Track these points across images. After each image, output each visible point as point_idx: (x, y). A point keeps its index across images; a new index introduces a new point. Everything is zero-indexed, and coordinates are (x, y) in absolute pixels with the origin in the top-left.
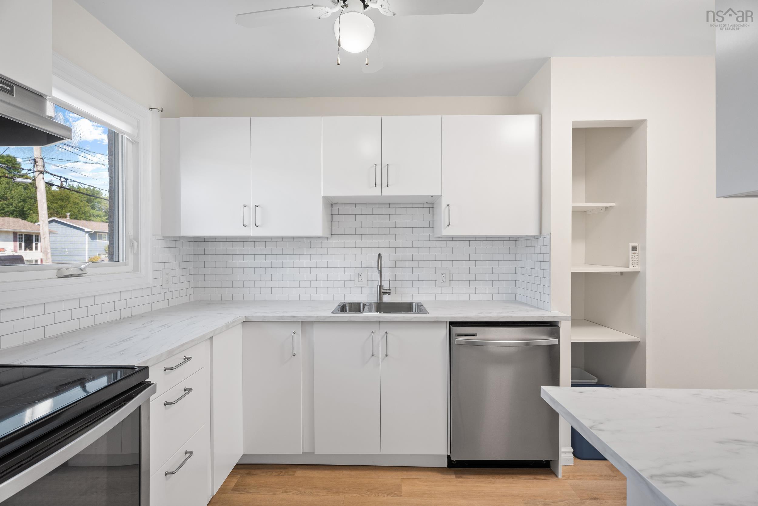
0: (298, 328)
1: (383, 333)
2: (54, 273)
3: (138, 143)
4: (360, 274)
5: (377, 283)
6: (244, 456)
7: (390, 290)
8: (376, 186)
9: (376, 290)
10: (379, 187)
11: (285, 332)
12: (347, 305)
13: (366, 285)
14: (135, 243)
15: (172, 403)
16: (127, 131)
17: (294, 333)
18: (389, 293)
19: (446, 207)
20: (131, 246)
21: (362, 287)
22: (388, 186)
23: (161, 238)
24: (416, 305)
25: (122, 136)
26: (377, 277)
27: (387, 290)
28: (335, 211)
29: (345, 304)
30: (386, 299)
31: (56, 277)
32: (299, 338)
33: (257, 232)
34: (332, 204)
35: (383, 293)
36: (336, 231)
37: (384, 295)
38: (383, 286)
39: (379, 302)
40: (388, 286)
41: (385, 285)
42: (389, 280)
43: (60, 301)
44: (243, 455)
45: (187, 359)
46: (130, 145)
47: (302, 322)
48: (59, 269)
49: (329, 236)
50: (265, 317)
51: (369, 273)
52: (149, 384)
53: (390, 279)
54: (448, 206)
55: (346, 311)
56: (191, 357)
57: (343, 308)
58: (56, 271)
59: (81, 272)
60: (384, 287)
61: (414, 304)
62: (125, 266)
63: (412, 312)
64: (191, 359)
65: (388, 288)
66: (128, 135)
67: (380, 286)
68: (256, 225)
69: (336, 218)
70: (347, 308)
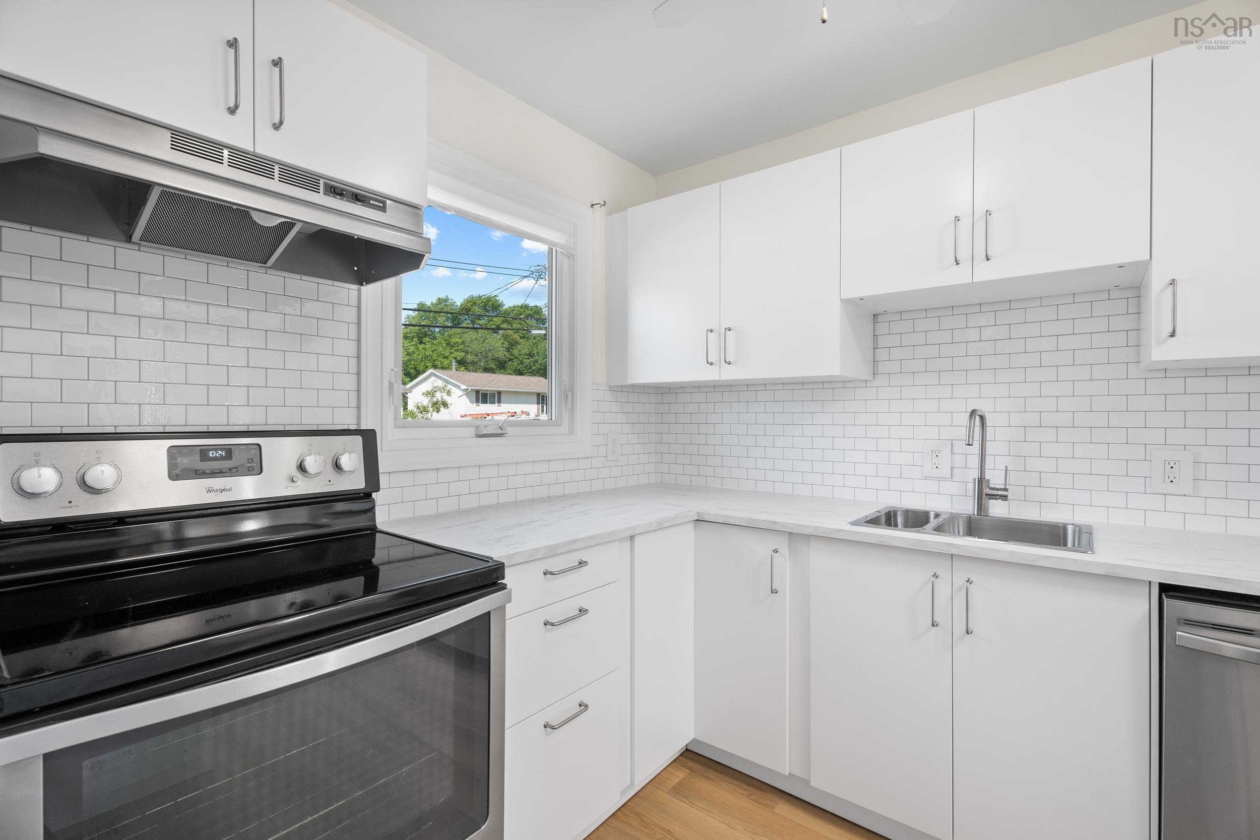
0: (782, 544)
1: (960, 581)
2: (472, 431)
3: (575, 255)
4: (936, 454)
5: (976, 474)
6: (694, 741)
7: (1006, 490)
8: (957, 264)
9: (971, 488)
10: (965, 266)
11: (761, 547)
12: (899, 513)
13: (950, 477)
14: (570, 395)
15: (552, 624)
16: (560, 242)
17: (776, 551)
18: (1005, 498)
19: (1165, 288)
20: (565, 399)
21: (939, 479)
22: (988, 259)
23: (605, 388)
24: (1074, 531)
25: (556, 250)
26: (975, 461)
27: (998, 490)
28: (882, 328)
29: (895, 513)
30: (997, 509)
31: (474, 436)
32: (783, 561)
33: (728, 374)
34: (875, 316)
35: (987, 495)
36: (882, 367)
37: (991, 500)
38: (988, 481)
39: (978, 515)
40: (1003, 482)
41: (995, 479)
42: (1004, 468)
43: (496, 464)
44: (694, 739)
45: (582, 563)
46: (566, 261)
47: (790, 533)
48: (477, 427)
49: (870, 377)
50: (727, 517)
51: (955, 451)
52: (504, 587)
53: (1006, 467)
54: (1171, 284)
55: (896, 525)
56: (587, 562)
57: (889, 519)
58: (474, 429)
59: (501, 432)
60: (991, 482)
61: (1070, 529)
62: (558, 426)
63: (1065, 545)
64: (585, 564)
65: (1003, 487)
66: (561, 246)
67: (981, 481)
68: (726, 362)
69: (882, 342)
70: (900, 520)
